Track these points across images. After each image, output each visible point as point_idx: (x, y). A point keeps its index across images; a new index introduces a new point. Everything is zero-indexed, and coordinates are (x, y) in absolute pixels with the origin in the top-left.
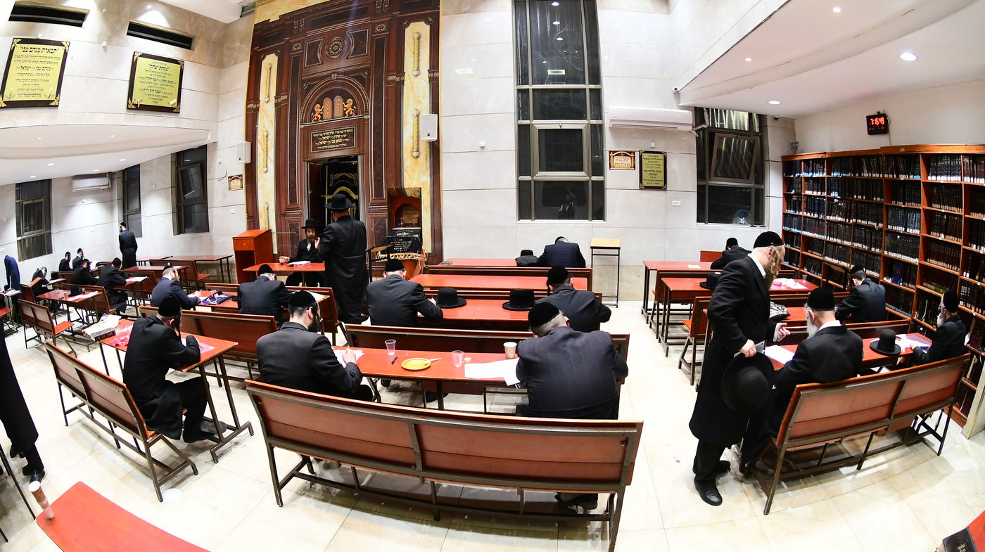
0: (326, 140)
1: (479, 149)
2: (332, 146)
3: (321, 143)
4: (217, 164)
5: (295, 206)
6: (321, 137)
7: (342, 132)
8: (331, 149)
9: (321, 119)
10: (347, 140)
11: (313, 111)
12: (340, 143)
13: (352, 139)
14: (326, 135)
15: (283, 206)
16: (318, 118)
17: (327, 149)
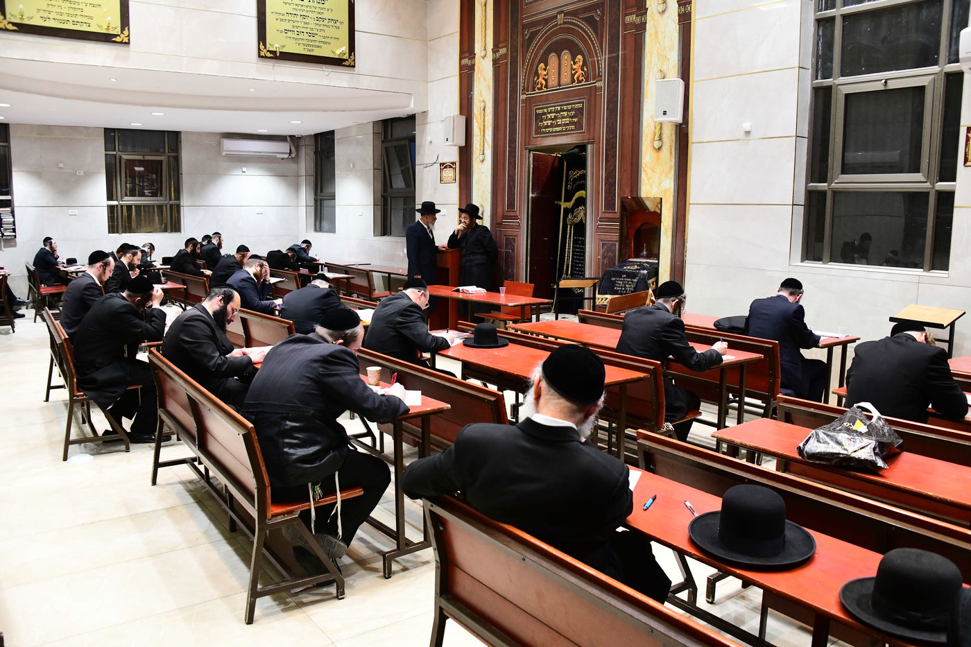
0: (551, 119)
1: (741, 135)
2: (558, 129)
3: (545, 123)
4: (428, 143)
5: (512, 214)
6: (545, 114)
7: (569, 107)
8: (556, 134)
9: (546, 87)
10: (576, 120)
11: (537, 74)
12: (567, 125)
13: (581, 119)
14: (551, 112)
15: (500, 210)
16: (542, 85)
17: (552, 132)
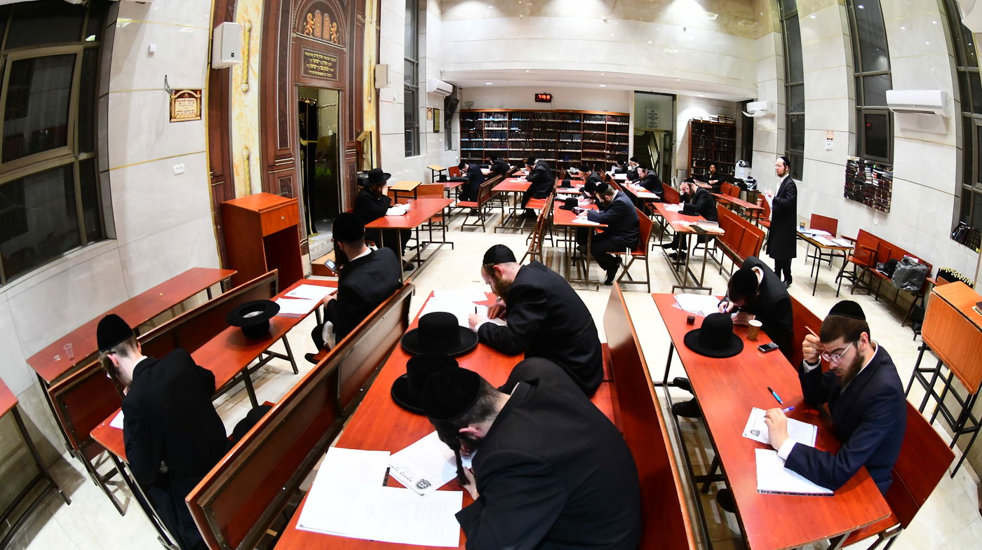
0: (316, 64)
2: (321, 74)
3: (312, 66)
5: (286, 152)
6: (311, 58)
7: (328, 59)
8: (320, 78)
9: (313, 34)
10: (332, 70)
11: (305, 20)
12: (326, 72)
13: (335, 71)
14: (316, 58)
15: (271, 150)
16: (310, 31)
17: (317, 75)
